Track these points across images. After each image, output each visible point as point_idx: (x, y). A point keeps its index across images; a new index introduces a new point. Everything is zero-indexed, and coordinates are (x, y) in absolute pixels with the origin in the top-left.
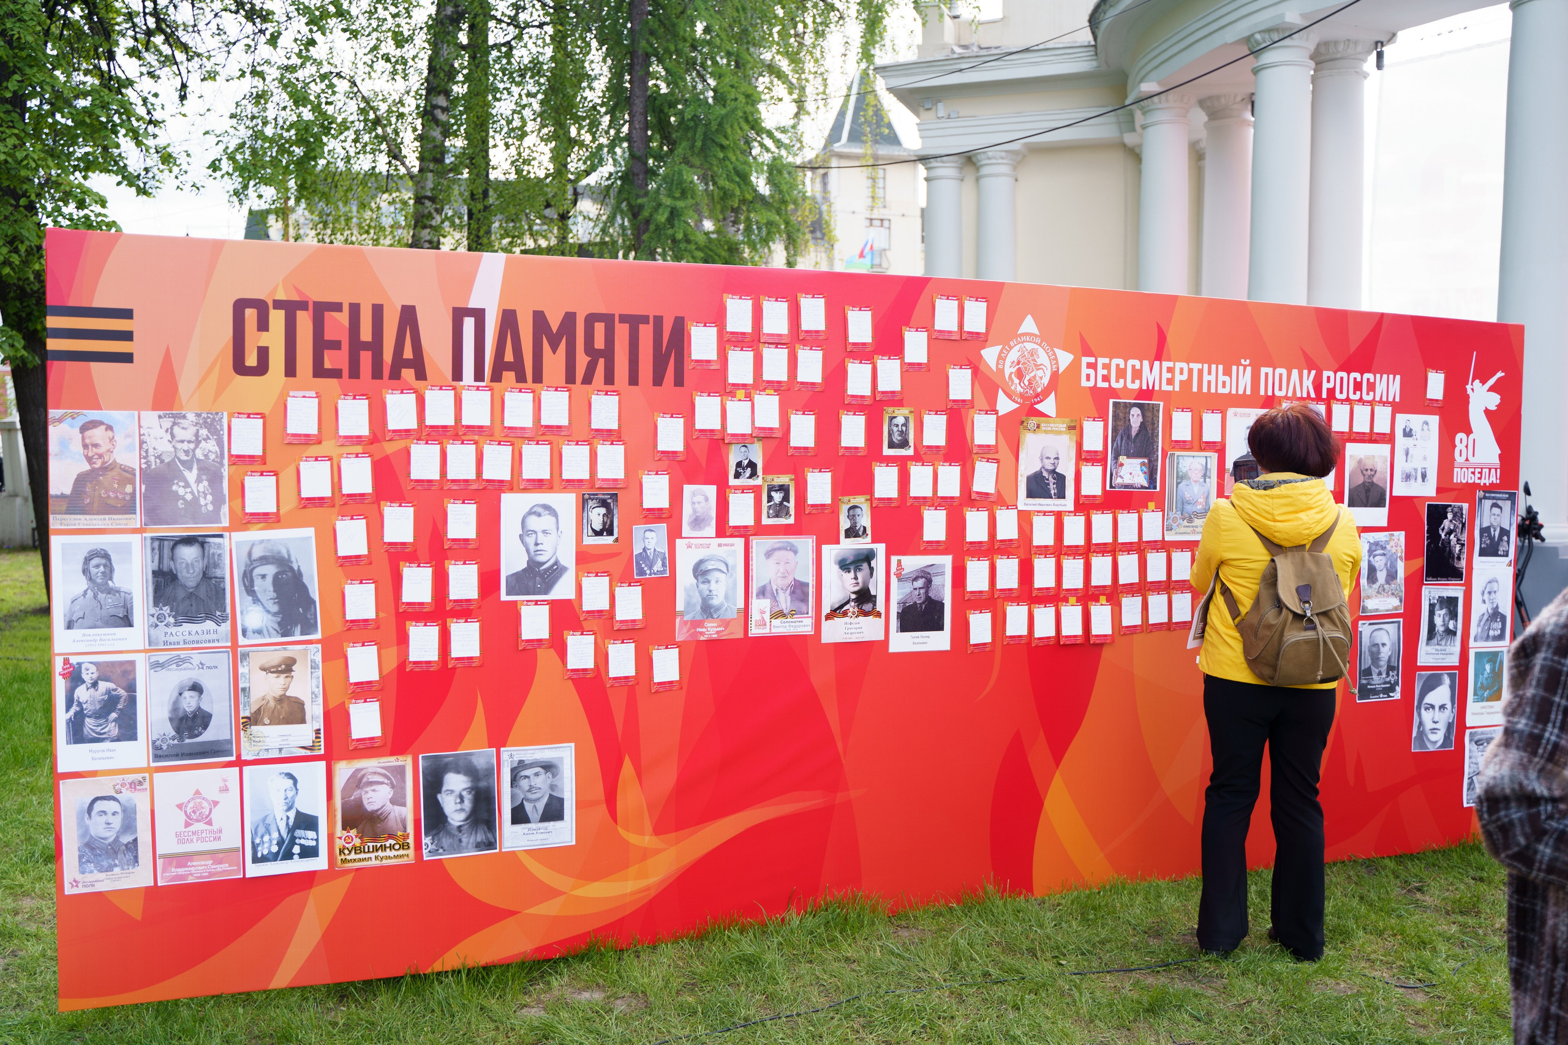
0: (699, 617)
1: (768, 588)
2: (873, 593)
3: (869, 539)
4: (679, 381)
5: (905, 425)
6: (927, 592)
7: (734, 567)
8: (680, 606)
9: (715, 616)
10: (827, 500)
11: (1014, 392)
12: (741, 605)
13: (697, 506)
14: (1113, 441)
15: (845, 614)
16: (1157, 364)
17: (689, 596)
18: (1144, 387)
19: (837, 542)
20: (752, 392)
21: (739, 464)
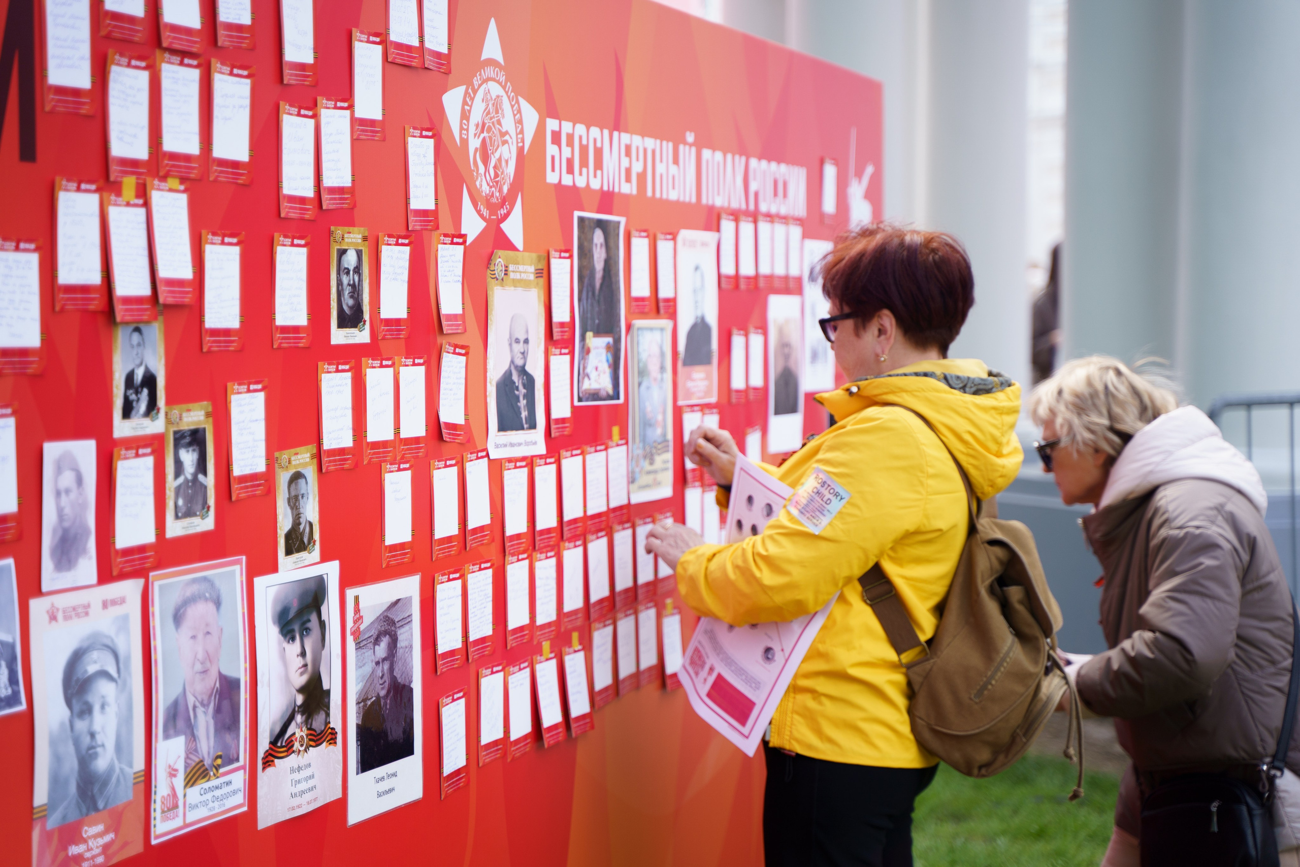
0: (73, 817)
1: (181, 708)
2: (325, 687)
3: (315, 554)
4: (28, 152)
5: (358, 270)
6: (391, 669)
7: (128, 658)
8: (41, 796)
9: (101, 805)
10: (260, 466)
11: (479, 191)
12: (139, 764)
13: (64, 500)
14: (580, 300)
15: (289, 749)
16: (616, 134)
17: (57, 759)
18: (605, 188)
19: (274, 569)
20: (149, 180)
21: (130, 378)
